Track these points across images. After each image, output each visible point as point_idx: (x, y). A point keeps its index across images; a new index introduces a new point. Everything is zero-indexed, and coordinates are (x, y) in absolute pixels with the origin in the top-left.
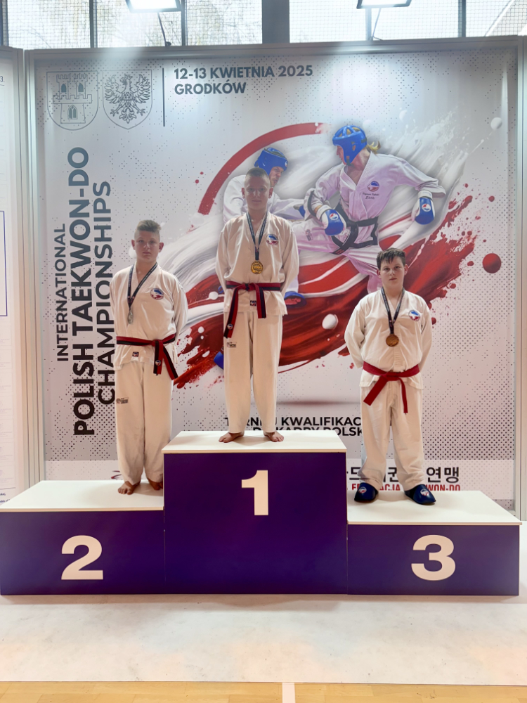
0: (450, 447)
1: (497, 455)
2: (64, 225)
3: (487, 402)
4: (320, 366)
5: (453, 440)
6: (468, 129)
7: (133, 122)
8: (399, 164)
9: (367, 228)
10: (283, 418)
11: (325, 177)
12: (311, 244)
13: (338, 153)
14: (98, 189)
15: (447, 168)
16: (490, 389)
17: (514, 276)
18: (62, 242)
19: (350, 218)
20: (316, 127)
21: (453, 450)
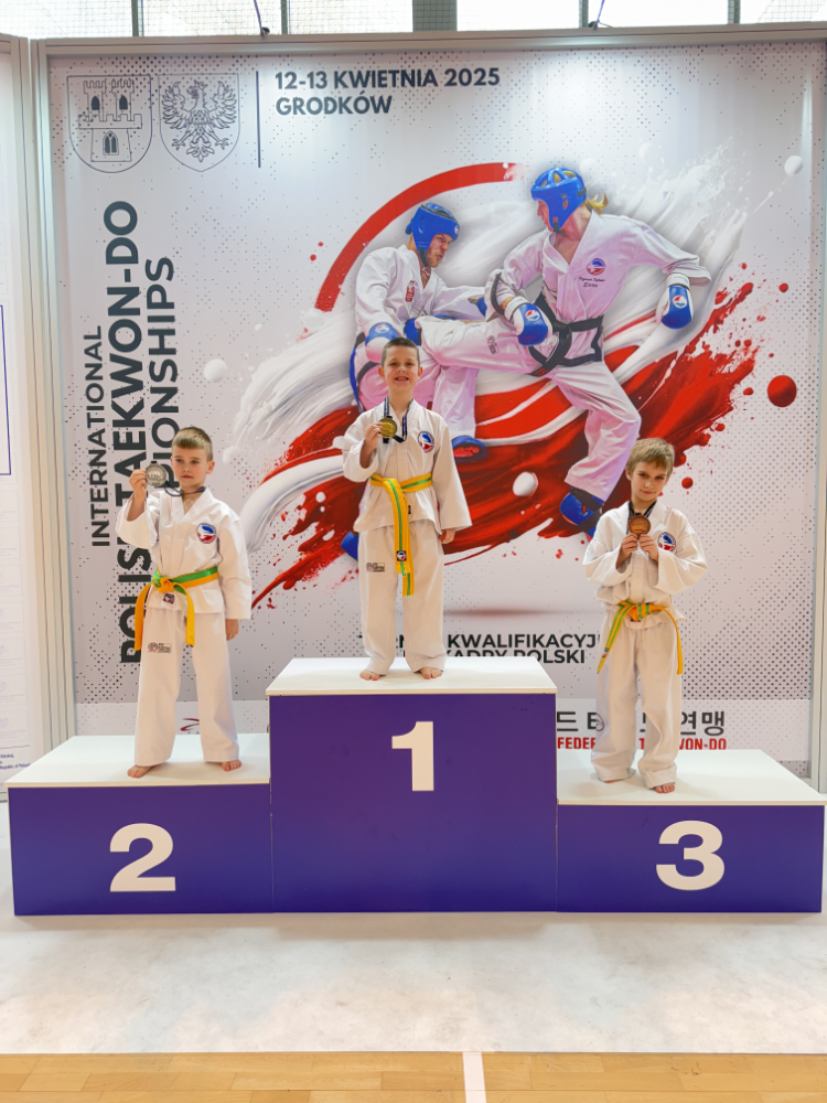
0: (712, 681)
1: (784, 692)
2: (99, 328)
3: (771, 609)
4: (509, 555)
5: (716, 669)
6: (749, 173)
7: (209, 160)
8: (638, 231)
9: (585, 333)
10: (450, 636)
11: (519, 251)
12: (495, 359)
13: (540, 212)
14: (153, 270)
15: (713, 238)
16: (775, 590)
17: (816, 412)
18: (96, 356)
19: (558, 317)
20: (505, 170)
21: (716, 684)
